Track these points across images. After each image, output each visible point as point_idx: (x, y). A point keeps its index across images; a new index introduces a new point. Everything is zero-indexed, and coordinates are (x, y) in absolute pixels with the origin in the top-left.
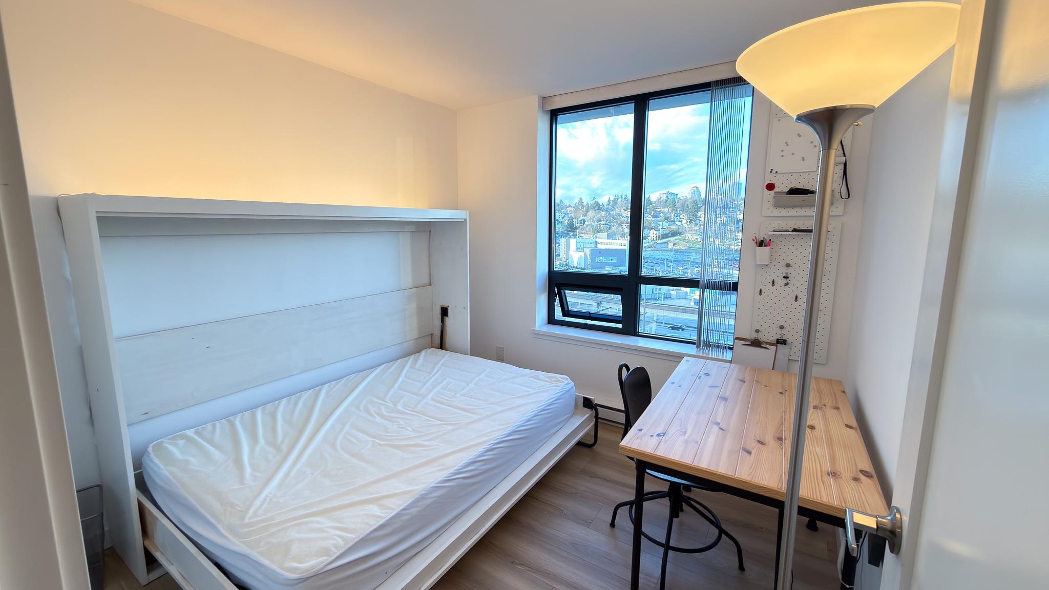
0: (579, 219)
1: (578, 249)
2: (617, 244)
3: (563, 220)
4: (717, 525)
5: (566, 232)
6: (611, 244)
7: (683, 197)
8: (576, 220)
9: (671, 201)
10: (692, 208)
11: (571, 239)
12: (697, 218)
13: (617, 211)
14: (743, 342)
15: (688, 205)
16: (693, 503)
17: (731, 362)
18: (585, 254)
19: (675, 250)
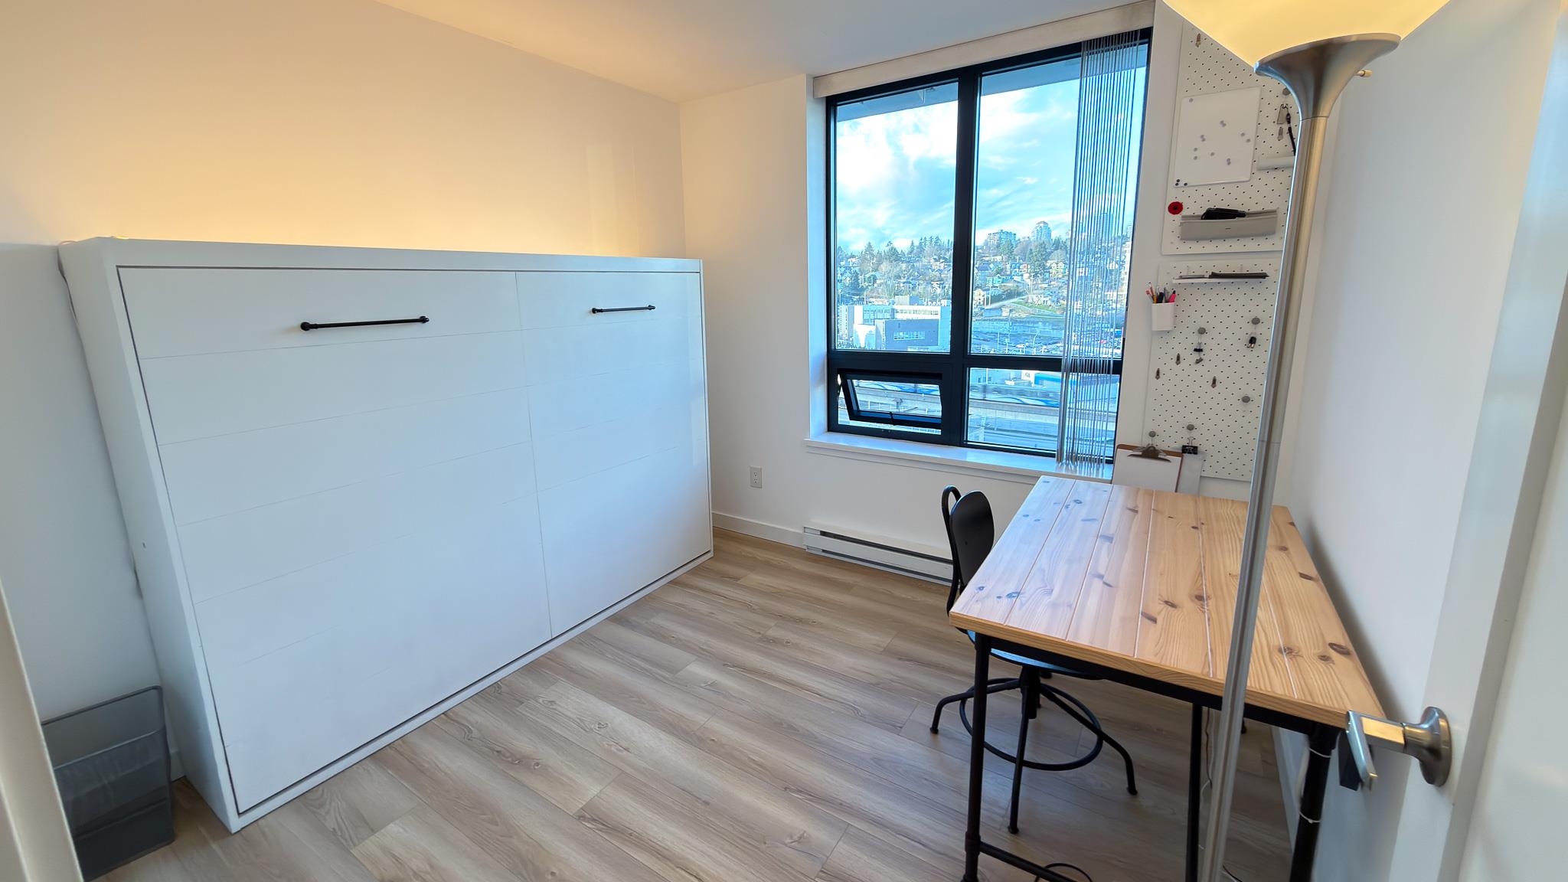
0: (868, 276)
1: (865, 322)
2: (925, 312)
3: (844, 278)
4: (1093, 727)
5: (847, 295)
6: (915, 312)
7: (1024, 238)
8: (863, 277)
9: (1006, 244)
10: (1039, 253)
11: (855, 306)
12: (1046, 270)
13: (925, 261)
14: (1131, 452)
15: (1031, 250)
16: (1057, 696)
17: (1111, 482)
18: (877, 329)
19: (1012, 319)
